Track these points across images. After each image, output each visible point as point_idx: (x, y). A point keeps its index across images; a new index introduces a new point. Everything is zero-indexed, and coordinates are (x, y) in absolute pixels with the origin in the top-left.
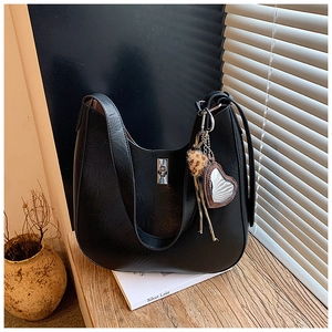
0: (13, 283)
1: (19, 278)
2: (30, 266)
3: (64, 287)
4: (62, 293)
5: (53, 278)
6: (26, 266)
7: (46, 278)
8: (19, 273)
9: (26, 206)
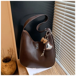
0: (4, 67)
1: (6, 67)
2: (8, 64)
3: (15, 69)
4: (15, 70)
5: (13, 67)
6: (7, 64)
7: (12, 67)
8: (6, 65)
9: (8, 50)
